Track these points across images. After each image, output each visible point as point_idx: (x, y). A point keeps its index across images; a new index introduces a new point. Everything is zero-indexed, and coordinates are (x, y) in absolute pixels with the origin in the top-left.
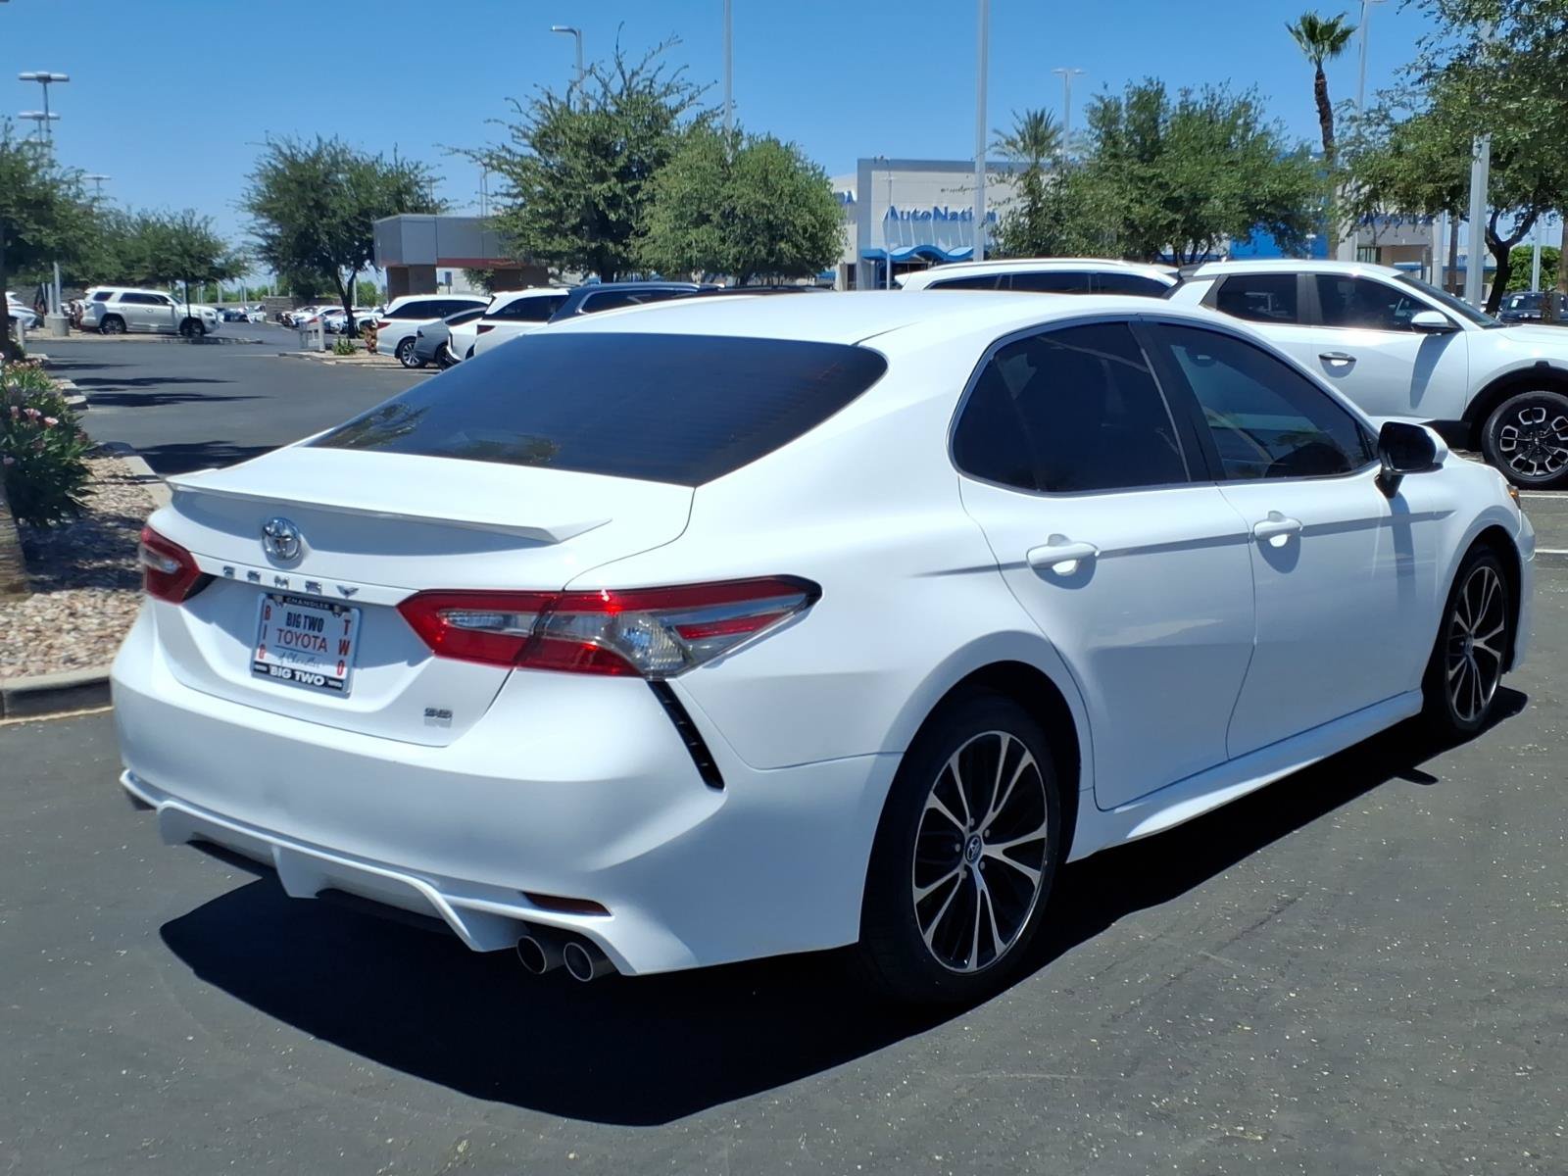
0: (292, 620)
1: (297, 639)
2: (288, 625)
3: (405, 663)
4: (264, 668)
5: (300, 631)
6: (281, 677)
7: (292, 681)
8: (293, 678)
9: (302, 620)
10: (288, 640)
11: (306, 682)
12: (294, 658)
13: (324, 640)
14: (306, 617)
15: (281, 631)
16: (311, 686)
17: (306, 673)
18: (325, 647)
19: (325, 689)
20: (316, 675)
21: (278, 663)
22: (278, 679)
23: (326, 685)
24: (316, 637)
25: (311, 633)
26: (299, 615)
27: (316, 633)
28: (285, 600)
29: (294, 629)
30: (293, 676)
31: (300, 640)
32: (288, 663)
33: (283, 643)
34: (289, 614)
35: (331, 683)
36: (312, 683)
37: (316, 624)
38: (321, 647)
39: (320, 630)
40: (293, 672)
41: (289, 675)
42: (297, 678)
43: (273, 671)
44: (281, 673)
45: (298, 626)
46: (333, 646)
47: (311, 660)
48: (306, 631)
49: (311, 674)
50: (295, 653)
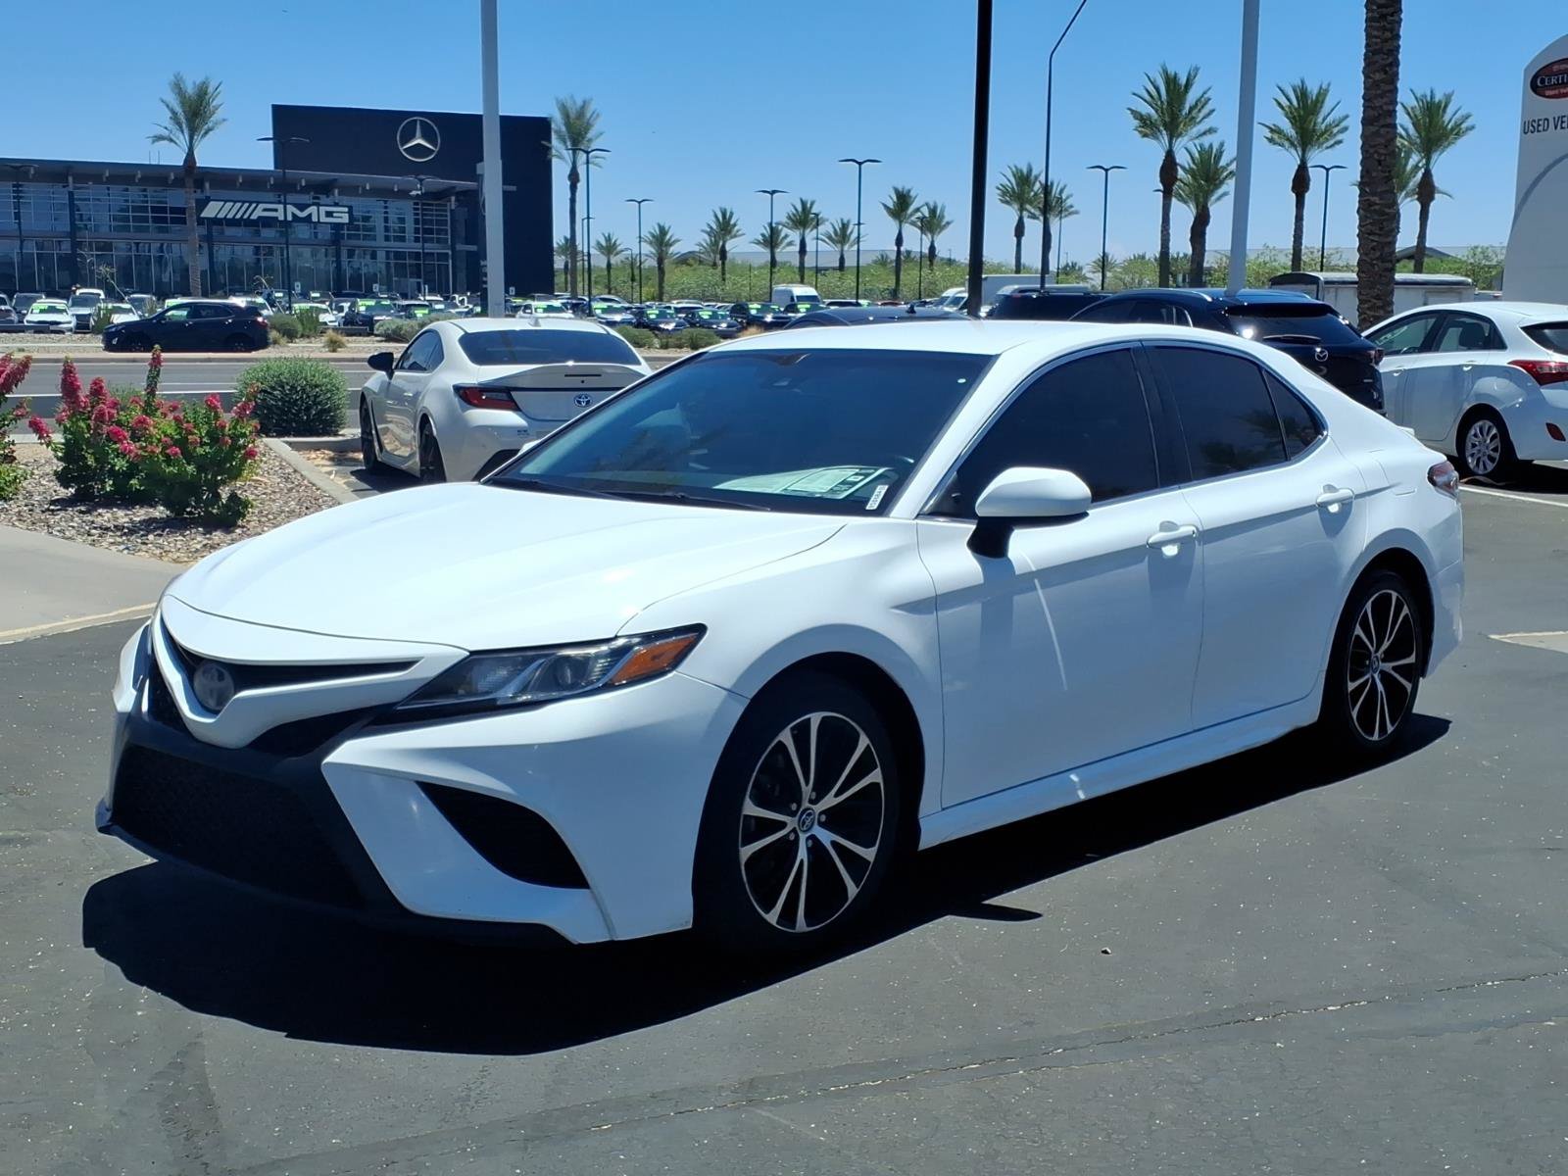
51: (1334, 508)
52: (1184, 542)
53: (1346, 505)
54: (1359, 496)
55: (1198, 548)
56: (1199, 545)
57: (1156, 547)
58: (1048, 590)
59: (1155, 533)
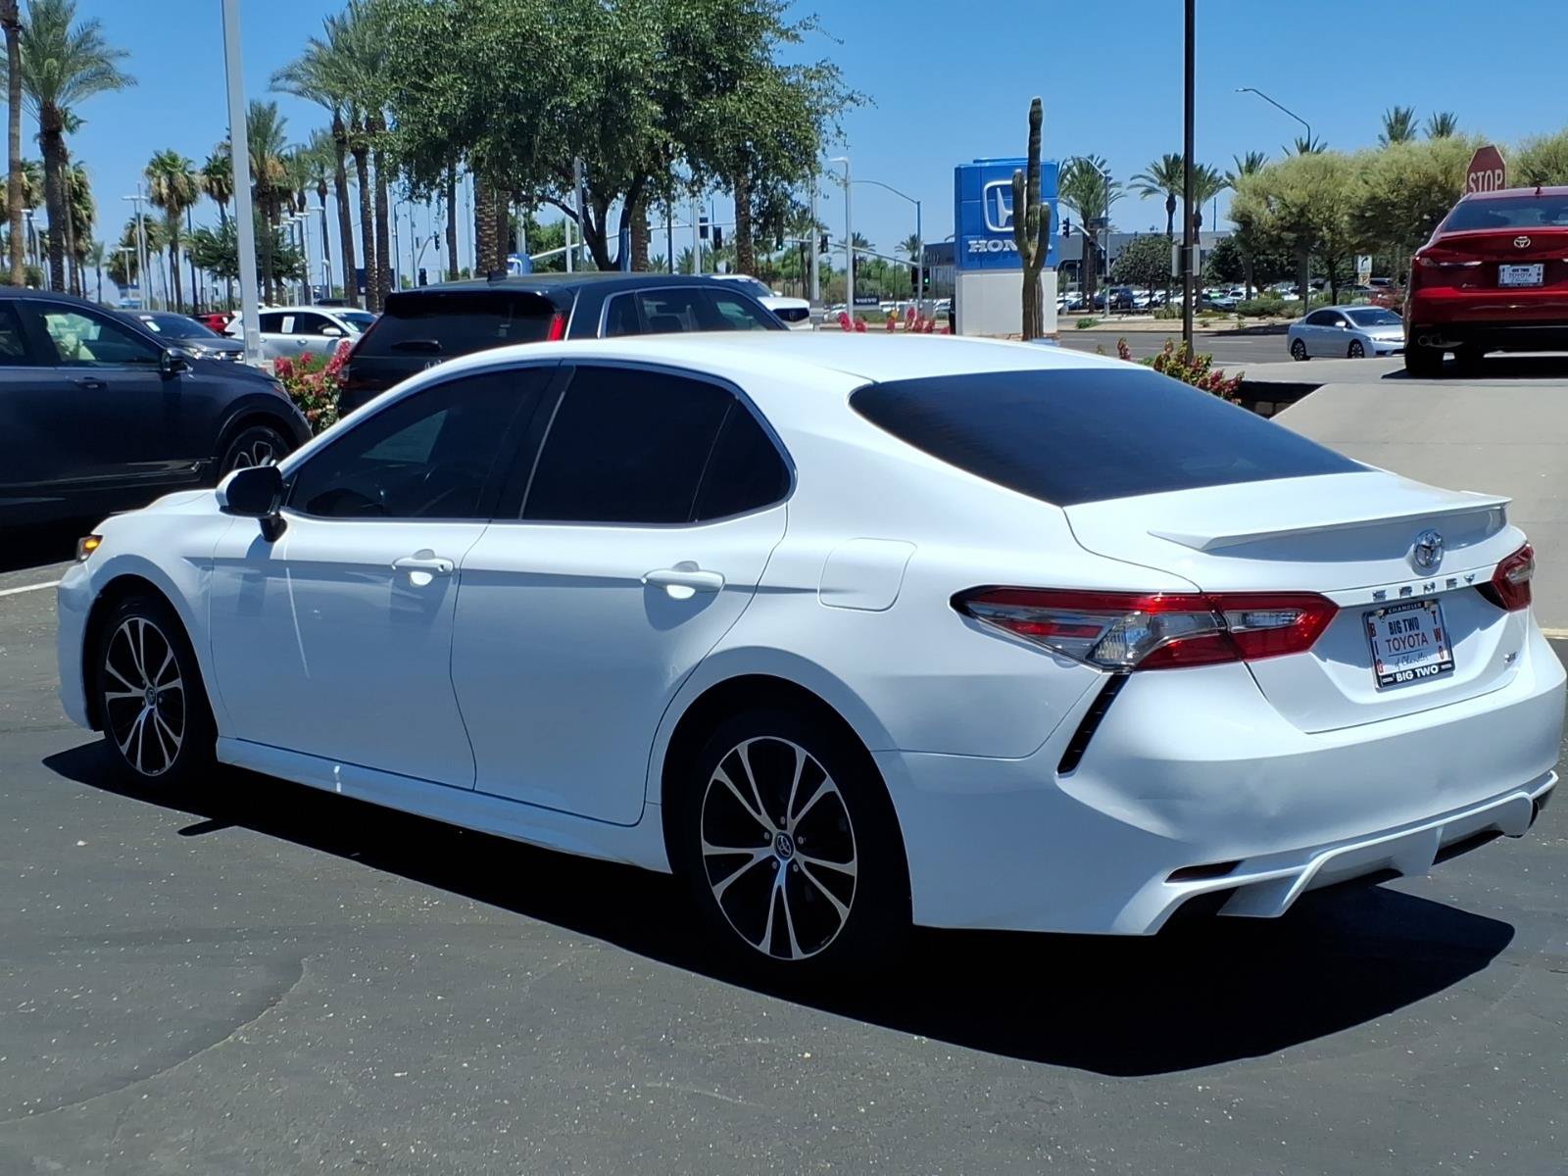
0: (1394, 628)
1: (1404, 642)
2: (1392, 633)
3: (1478, 629)
4: (1391, 679)
5: (1404, 634)
6: (1407, 680)
7: (1417, 680)
8: (1417, 677)
9: (1402, 625)
10: (1397, 647)
11: (1426, 675)
12: (1407, 660)
13: (1423, 634)
14: (1404, 621)
15: (1388, 641)
16: (1430, 677)
17: (1423, 668)
18: (1426, 641)
19: (1442, 674)
20: (1430, 666)
21: (1396, 670)
22: (1406, 683)
23: (1441, 670)
24: (1416, 635)
25: (1413, 633)
26: (1398, 622)
27: (1416, 632)
28: (1386, 613)
29: (1397, 636)
30: (1415, 674)
31: (1406, 643)
32: (1403, 667)
33: (1394, 651)
34: (1390, 623)
35: (1443, 667)
36: (1431, 673)
37: (1413, 624)
38: (1423, 641)
39: (1418, 628)
40: (1413, 671)
41: (1412, 676)
42: (1419, 675)
43: (1399, 678)
44: (1406, 676)
45: (1400, 632)
46: (1431, 637)
47: (1421, 656)
48: (1409, 633)
49: (1427, 667)
50: (1406, 655)
51: (678, 592)
52: (440, 576)
53: (705, 594)
54: (728, 587)
55: (452, 587)
56: (454, 583)
57: (404, 571)
58: (294, 580)
59: (408, 556)
